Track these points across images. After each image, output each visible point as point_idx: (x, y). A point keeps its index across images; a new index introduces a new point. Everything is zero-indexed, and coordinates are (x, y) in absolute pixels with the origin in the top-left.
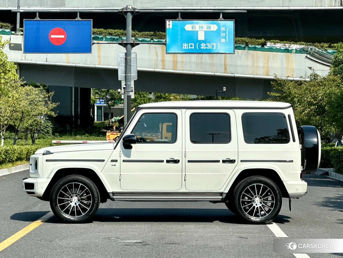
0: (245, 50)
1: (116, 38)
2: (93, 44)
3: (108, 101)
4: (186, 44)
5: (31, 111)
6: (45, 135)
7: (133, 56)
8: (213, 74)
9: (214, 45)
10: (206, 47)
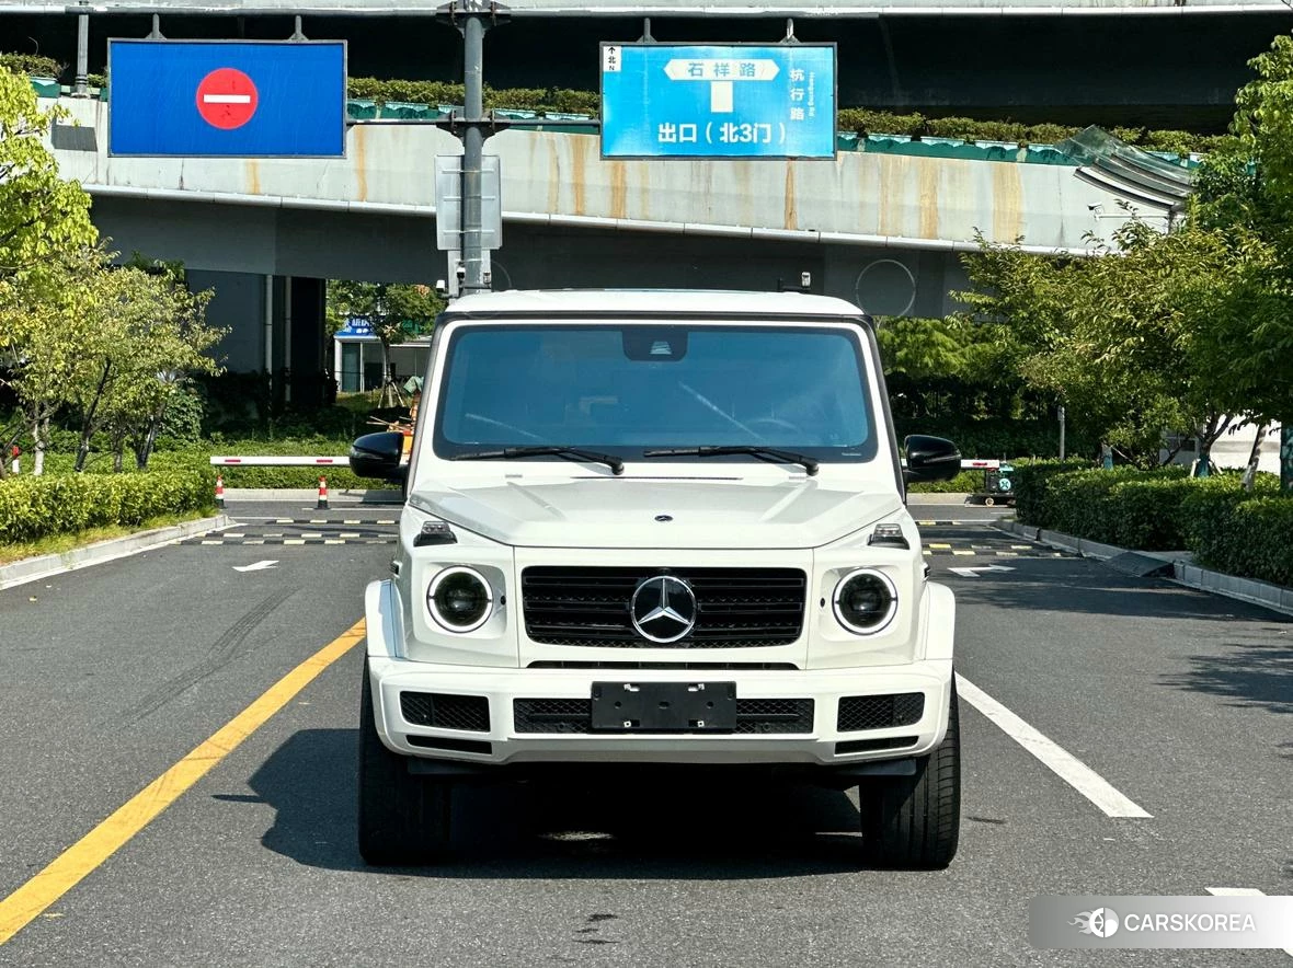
0: (855, 151)
1: (418, 108)
2: (351, 125)
3: (383, 325)
4: (670, 128)
5: (136, 355)
6: (176, 438)
7: (487, 165)
8: (746, 230)
9: (765, 130)
10: (737, 136)
